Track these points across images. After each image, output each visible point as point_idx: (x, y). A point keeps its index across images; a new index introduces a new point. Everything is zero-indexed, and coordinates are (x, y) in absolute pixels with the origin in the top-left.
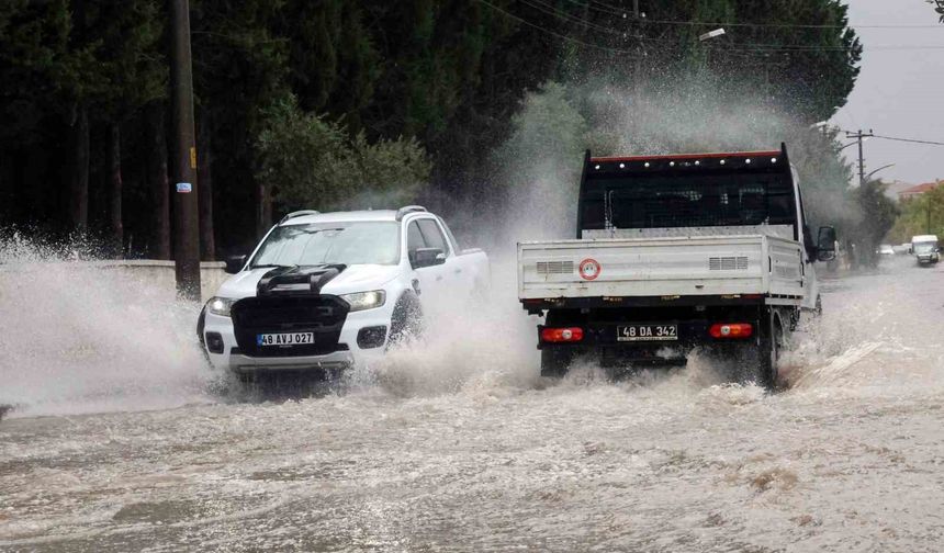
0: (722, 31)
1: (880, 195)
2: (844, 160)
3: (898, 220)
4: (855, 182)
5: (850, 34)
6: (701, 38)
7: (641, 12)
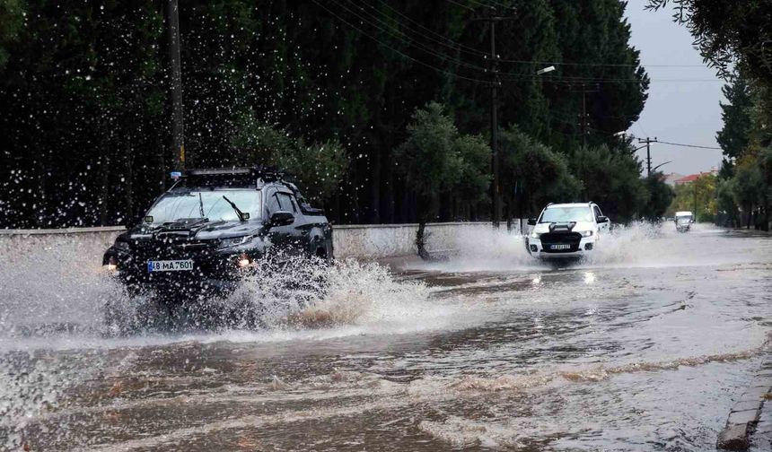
0: (552, 68)
1: (662, 183)
2: (637, 158)
3: (674, 200)
4: (645, 174)
5: (642, 70)
6: (539, 72)
7: (496, 54)
